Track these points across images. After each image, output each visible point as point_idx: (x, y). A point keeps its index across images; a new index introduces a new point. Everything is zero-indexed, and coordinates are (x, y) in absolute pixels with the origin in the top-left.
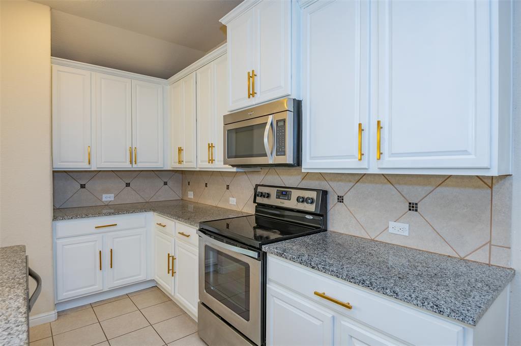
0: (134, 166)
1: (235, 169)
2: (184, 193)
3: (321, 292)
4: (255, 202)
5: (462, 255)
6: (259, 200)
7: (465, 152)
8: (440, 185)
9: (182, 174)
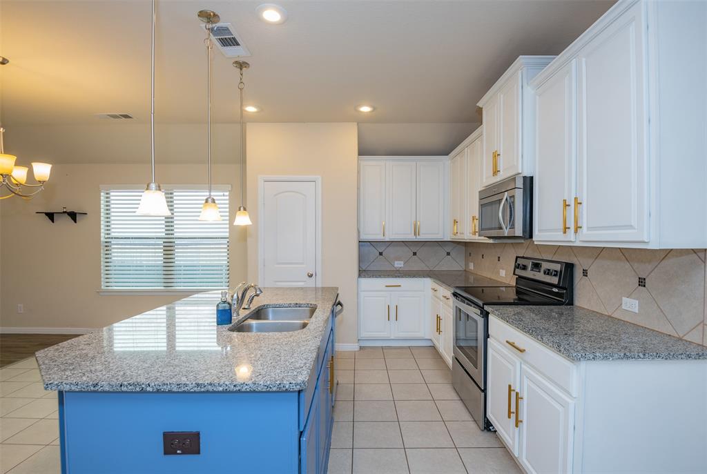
0: (418, 237)
1: (491, 241)
2: (467, 265)
3: (511, 341)
4: (514, 274)
5: (681, 336)
6: (519, 272)
7: (631, 227)
8: (663, 259)
9: (465, 246)
